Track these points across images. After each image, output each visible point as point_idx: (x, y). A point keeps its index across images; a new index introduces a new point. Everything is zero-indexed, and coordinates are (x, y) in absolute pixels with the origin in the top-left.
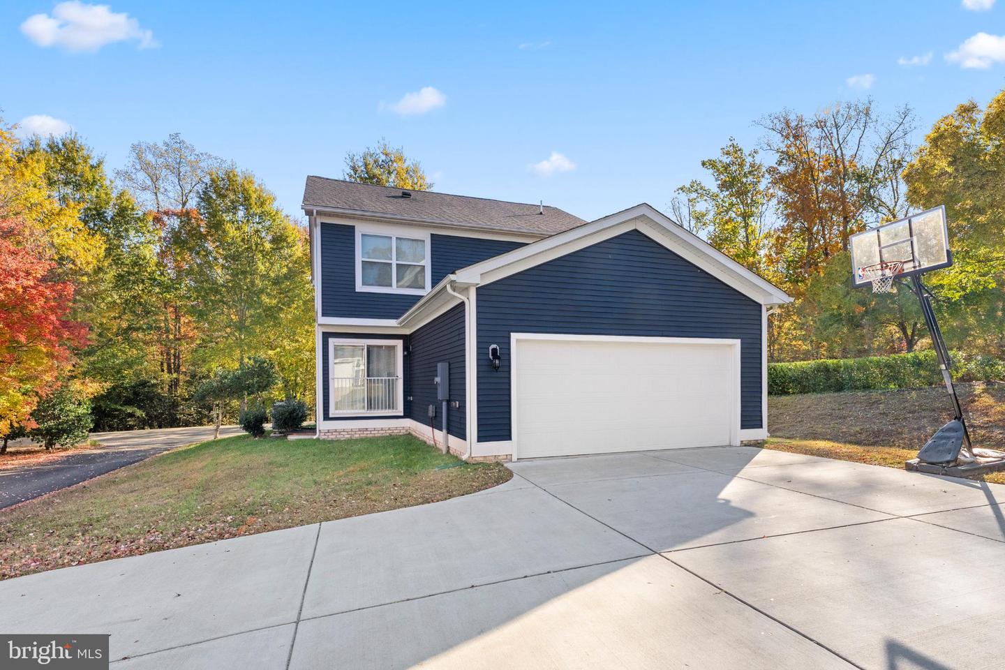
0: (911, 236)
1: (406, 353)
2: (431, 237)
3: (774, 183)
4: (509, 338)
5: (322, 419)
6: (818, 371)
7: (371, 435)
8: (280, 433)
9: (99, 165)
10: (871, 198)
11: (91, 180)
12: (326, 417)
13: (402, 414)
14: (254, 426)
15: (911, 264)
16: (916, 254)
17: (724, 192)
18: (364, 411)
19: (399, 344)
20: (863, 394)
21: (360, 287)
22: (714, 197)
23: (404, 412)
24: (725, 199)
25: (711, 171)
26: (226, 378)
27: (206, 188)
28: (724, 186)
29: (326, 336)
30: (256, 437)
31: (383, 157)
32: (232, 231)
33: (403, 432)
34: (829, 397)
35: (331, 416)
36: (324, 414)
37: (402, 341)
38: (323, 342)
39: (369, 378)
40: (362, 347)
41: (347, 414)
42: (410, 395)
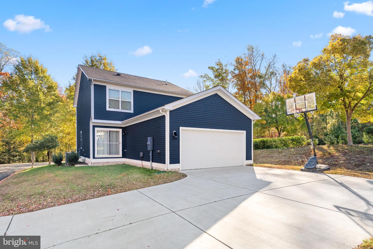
0: (305, 100)
1: (123, 134)
2: (133, 91)
3: (234, 77)
4: (179, 129)
5: (92, 158)
6: (261, 142)
7: (110, 164)
8: (70, 164)
10: (264, 84)
12: (94, 157)
13: (121, 157)
14: (58, 161)
15: (305, 109)
16: (307, 106)
17: (216, 79)
18: (108, 155)
19: (120, 130)
20: (276, 150)
21: (108, 109)
22: (212, 80)
23: (122, 156)
24: (216, 81)
25: (211, 71)
26: (37, 143)
27: (18, 64)
28: (216, 77)
29: (94, 127)
30: (59, 166)
31: (99, 58)
33: (122, 163)
34: (265, 150)
35: (96, 157)
37: (121, 129)
38: (93, 129)
39: (110, 143)
40: (107, 131)
41: (101, 156)
42: (125, 150)
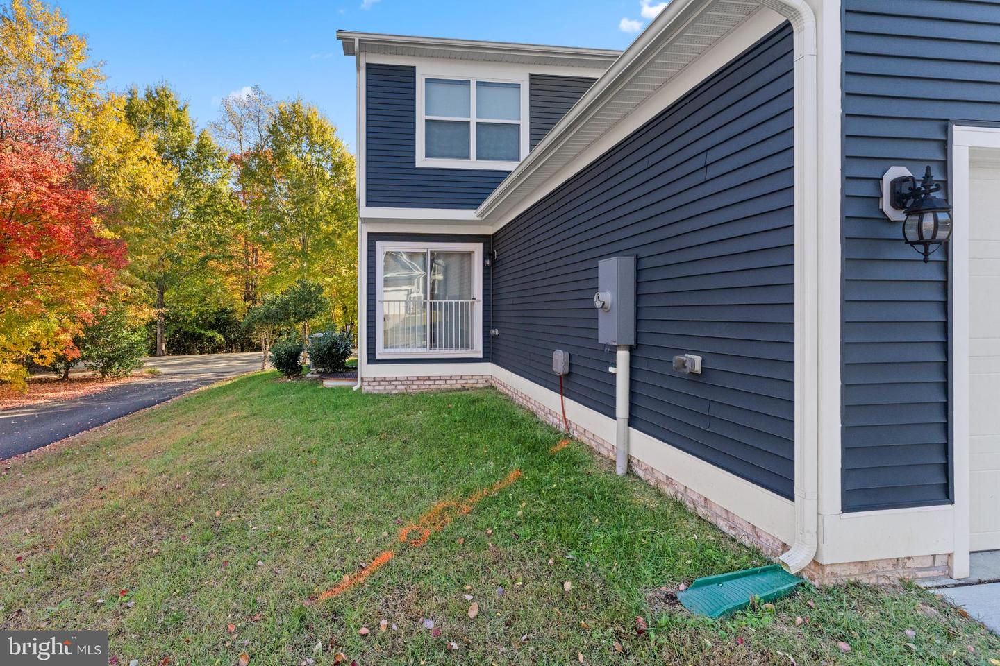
1: (488, 262)
2: (531, 79)
5: (366, 360)
7: (435, 387)
8: (318, 372)
9: (184, 108)
11: (176, 120)
12: (372, 359)
13: (480, 356)
14: (288, 364)
18: (425, 349)
19: (478, 248)
21: (421, 161)
23: (484, 352)
27: (275, 121)
29: (373, 238)
30: (290, 378)
32: (294, 159)
33: (482, 383)
35: (378, 357)
36: (368, 354)
37: (481, 245)
38: (368, 246)
39: (433, 301)
40: (424, 254)
41: (401, 354)
42: (494, 328)
